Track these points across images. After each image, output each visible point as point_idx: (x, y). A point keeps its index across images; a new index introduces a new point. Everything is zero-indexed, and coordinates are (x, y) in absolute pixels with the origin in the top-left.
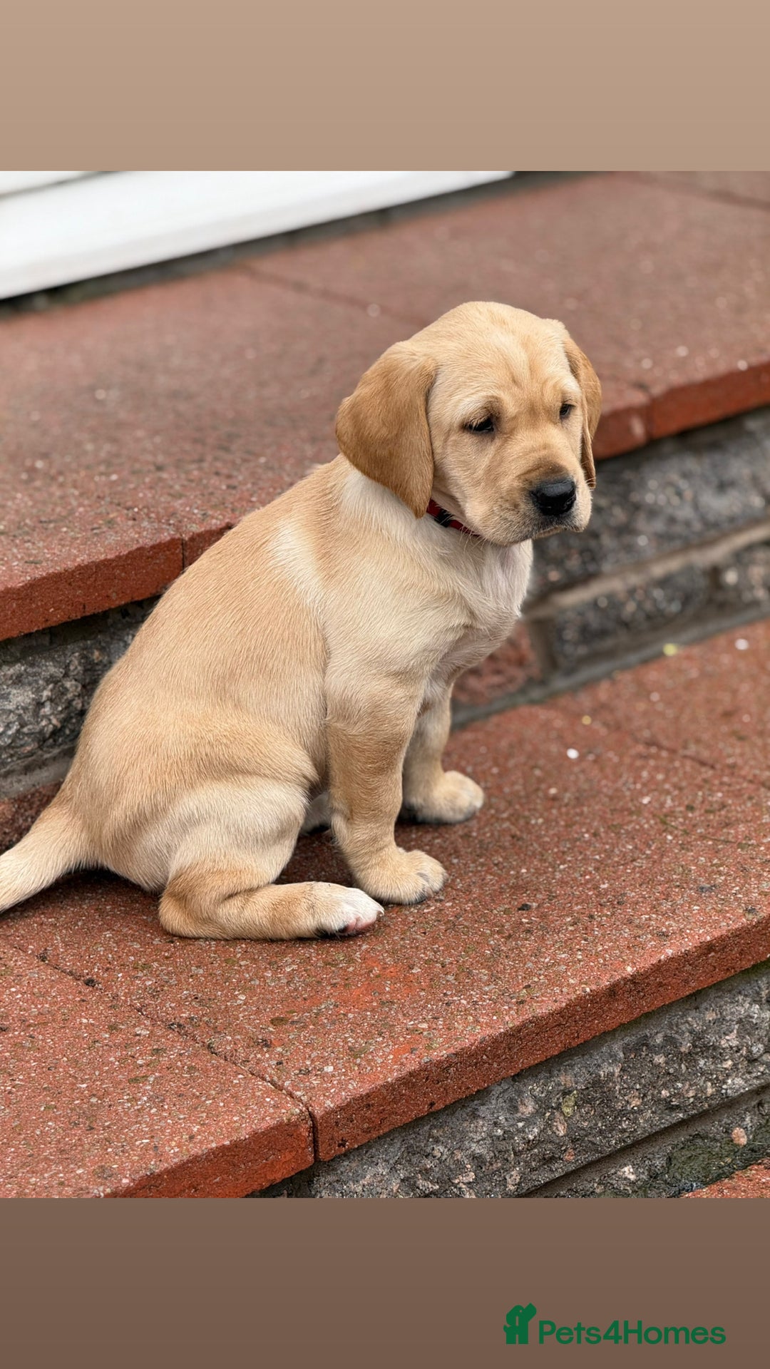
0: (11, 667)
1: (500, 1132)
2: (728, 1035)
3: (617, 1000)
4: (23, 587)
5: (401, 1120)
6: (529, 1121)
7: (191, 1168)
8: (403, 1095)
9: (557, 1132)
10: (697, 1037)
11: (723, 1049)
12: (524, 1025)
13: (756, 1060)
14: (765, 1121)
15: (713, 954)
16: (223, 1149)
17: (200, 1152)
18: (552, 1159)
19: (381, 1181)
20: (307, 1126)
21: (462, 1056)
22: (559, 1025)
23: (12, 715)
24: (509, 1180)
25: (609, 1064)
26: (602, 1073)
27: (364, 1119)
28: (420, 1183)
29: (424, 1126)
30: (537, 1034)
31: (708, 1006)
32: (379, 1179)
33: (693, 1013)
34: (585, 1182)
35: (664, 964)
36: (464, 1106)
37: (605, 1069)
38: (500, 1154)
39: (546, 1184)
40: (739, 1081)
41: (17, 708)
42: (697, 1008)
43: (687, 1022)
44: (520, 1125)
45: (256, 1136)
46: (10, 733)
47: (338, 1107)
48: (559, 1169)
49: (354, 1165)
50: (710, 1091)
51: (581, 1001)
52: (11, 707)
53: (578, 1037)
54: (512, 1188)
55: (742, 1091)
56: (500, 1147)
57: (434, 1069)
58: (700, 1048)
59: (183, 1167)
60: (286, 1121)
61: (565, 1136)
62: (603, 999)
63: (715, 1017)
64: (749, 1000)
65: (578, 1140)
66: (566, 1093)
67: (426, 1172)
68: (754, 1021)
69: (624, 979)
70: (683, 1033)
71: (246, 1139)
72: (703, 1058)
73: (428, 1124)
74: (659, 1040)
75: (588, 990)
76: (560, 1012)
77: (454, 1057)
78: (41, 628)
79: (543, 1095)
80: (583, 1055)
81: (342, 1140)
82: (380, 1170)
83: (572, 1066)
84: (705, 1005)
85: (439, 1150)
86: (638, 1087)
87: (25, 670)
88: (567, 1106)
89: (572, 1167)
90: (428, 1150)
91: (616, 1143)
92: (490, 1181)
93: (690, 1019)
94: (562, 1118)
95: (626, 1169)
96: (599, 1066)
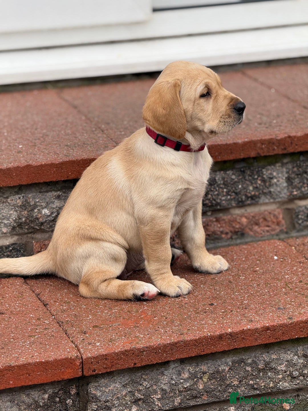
0: (56, 192)
1: (174, 382)
2: (281, 365)
3: (223, 341)
4: (58, 163)
5: (121, 367)
6: (186, 380)
7: (27, 367)
8: (122, 358)
9: (199, 387)
10: (267, 364)
11: (279, 370)
12: (178, 342)
13: (295, 378)
14: (299, 403)
15: (269, 331)
16: (41, 363)
17: (31, 362)
18: (196, 397)
19: (117, 389)
20: (80, 361)
21: (150, 348)
22: (195, 345)
23: (54, 209)
24: (175, 401)
25: (225, 366)
26: (220, 368)
27: (104, 363)
28: (136, 394)
29: (138, 373)
30: (184, 347)
31: (273, 352)
32: (116, 389)
33: (266, 354)
34: (212, 409)
35: (245, 331)
36: (157, 369)
37: (222, 367)
38: (172, 390)
39: (193, 406)
40: (286, 384)
41: (56, 207)
42: (268, 352)
43: (263, 357)
44: (182, 381)
45: (56, 361)
46: (53, 216)
47: (92, 357)
48: (199, 402)
49: (106, 381)
50: (271, 385)
51: (206, 338)
52: (55, 206)
53: (204, 351)
54: (177, 404)
55: (288, 388)
56: (173, 388)
57: (136, 351)
58: (269, 368)
59: (24, 366)
60: (69, 357)
61: (202, 389)
62: (216, 339)
63: (276, 357)
64: (293, 354)
65: (208, 392)
66: (204, 373)
67: (139, 391)
68: (294, 362)
69: (226, 333)
70: (260, 361)
71: (51, 361)
72: (270, 372)
73: (140, 373)
74: (250, 361)
75: (209, 334)
76: (196, 340)
77: (146, 348)
78: (65, 179)
79: (193, 372)
80: (213, 360)
81: (94, 369)
82: (117, 386)
83: (207, 363)
84: (272, 352)
85: (145, 383)
86: (237, 377)
87: (61, 194)
88: (205, 378)
89: (206, 402)
90: (141, 383)
91: (226, 397)
92: (169, 400)
93: (264, 356)
94: (202, 382)
95: (232, 408)
96: (220, 366)
